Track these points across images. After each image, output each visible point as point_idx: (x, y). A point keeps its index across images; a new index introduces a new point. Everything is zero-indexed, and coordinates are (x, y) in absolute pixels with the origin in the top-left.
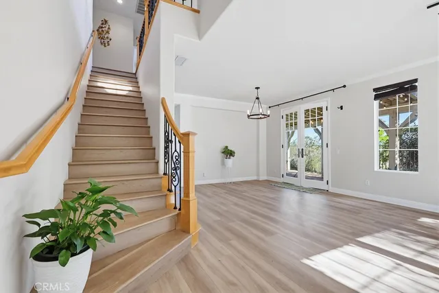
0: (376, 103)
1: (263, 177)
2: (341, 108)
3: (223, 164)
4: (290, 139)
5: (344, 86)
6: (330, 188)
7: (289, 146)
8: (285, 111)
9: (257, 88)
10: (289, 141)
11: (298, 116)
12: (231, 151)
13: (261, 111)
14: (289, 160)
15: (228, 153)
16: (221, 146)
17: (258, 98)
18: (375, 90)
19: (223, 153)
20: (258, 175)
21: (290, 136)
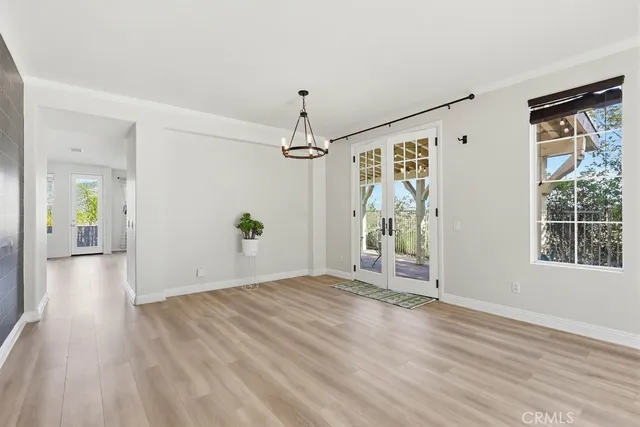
0: (533, 129)
1: (319, 270)
2: (465, 140)
3: (240, 248)
4: (366, 199)
5: (471, 97)
6: (443, 294)
7: (364, 211)
8: (358, 147)
9: (303, 93)
10: (365, 203)
11: (382, 156)
12: (256, 223)
13: (310, 139)
14: (365, 234)
15: (250, 227)
16: (235, 214)
17: (304, 114)
18: (532, 103)
19: (238, 227)
20: (311, 266)
21: (366, 194)
